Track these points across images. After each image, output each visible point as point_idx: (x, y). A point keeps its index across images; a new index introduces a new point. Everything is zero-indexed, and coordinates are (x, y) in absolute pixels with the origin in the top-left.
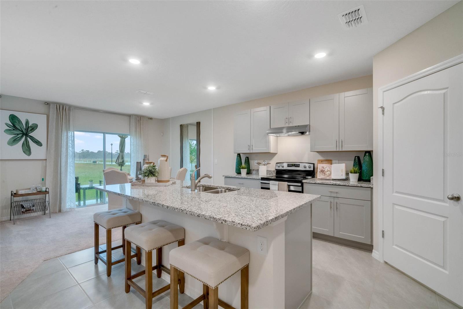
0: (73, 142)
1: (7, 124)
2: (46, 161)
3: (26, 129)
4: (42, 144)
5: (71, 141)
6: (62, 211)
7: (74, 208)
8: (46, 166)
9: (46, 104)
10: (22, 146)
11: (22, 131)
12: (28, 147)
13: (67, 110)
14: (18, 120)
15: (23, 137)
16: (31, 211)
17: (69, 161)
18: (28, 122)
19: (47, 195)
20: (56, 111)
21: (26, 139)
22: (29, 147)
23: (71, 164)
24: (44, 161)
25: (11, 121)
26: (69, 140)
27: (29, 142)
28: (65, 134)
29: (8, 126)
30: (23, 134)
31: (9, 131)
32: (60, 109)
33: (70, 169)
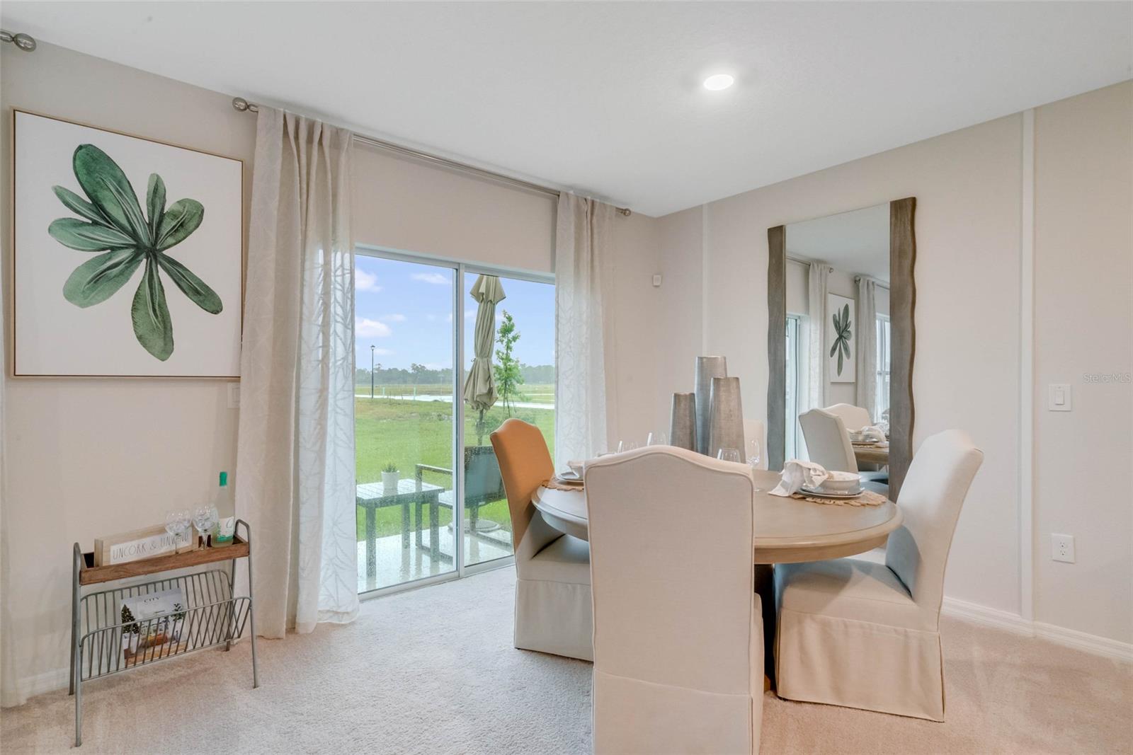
0: (349, 296)
1: (61, 194)
2: (239, 388)
3: (150, 225)
4: (220, 303)
5: (343, 290)
6: (300, 630)
7: (349, 610)
8: (237, 411)
9: (239, 109)
10: (134, 309)
11: (134, 234)
12: (158, 312)
13: (326, 142)
14: (114, 177)
15: (136, 267)
16: (166, 646)
17: (331, 390)
18: (160, 191)
19: (241, 563)
20: (280, 144)
21: (151, 276)
22: (163, 316)
23: (338, 403)
24: (230, 386)
25: (84, 178)
26: (335, 288)
27: (162, 290)
28: (320, 258)
29: (67, 204)
30: (139, 249)
31: (74, 231)
32: (297, 138)
33: (336, 423)
